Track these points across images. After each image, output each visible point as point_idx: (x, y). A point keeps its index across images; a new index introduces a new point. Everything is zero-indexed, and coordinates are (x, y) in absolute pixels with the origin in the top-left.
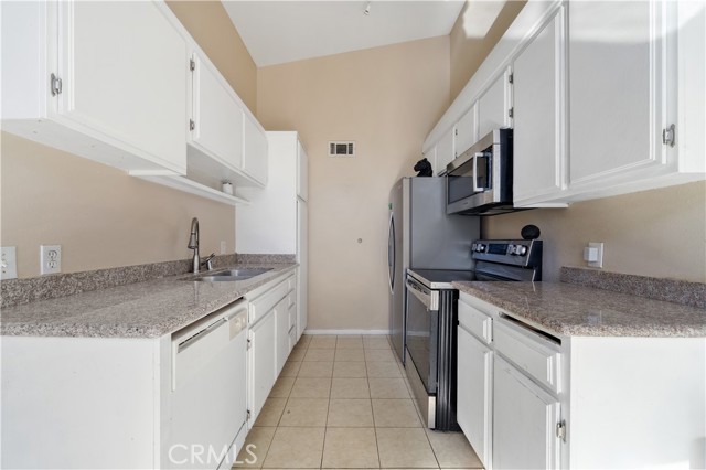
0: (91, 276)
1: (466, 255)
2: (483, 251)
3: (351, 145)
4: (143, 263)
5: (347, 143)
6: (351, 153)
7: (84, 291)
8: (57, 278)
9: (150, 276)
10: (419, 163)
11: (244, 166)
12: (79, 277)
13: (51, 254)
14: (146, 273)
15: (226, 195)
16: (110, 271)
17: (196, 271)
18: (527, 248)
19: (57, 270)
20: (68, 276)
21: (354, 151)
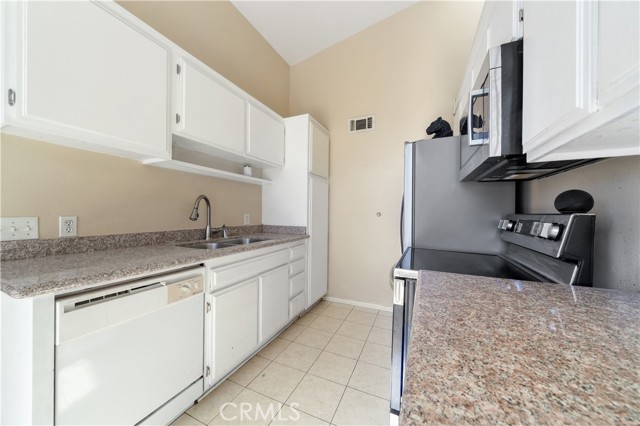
0: (103, 239)
1: (492, 235)
2: (512, 230)
3: (370, 119)
4: (156, 231)
5: (366, 118)
6: (370, 126)
7: (95, 250)
8: (71, 240)
9: (161, 241)
10: (432, 124)
11: (249, 151)
12: (91, 239)
13: (68, 223)
14: (157, 238)
15: (247, 176)
16: (121, 236)
17: (207, 239)
18: (562, 228)
19: (73, 234)
20: (82, 238)
21: (373, 125)
